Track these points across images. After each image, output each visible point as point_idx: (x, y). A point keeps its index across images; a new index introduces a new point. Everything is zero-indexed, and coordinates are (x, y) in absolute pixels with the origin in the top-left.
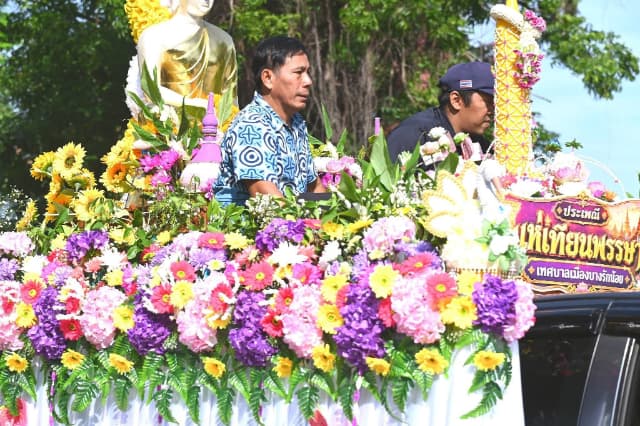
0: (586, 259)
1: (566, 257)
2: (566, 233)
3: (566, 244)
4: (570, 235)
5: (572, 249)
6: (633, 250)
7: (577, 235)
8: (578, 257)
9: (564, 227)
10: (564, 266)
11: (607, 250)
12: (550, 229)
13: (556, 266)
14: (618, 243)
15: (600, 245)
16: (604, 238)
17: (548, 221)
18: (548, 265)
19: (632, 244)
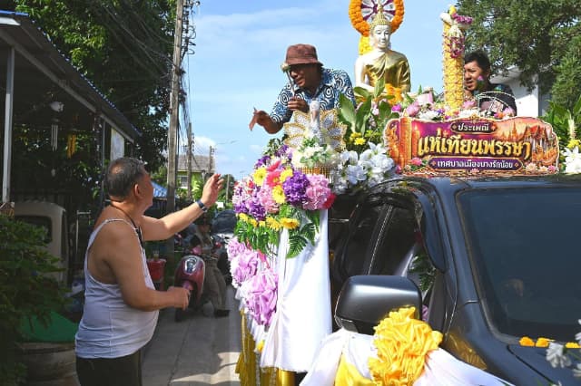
0: (478, 155)
1: (460, 154)
2: (460, 140)
3: (460, 146)
4: (464, 141)
5: (465, 149)
6: (520, 147)
7: (469, 141)
8: (471, 154)
9: (459, 137)
10: (459, 160)
11: (496, 148)
12: (448, 138)
13: (453, 160)
14: (507, 144)
15: (490, 146)
16: (493, 141)
17: (445, 134)
18: (446, 160)
19: (520, 143)
